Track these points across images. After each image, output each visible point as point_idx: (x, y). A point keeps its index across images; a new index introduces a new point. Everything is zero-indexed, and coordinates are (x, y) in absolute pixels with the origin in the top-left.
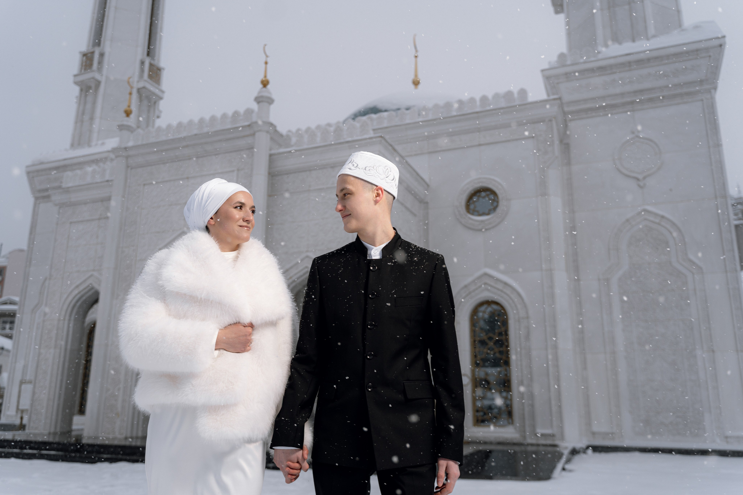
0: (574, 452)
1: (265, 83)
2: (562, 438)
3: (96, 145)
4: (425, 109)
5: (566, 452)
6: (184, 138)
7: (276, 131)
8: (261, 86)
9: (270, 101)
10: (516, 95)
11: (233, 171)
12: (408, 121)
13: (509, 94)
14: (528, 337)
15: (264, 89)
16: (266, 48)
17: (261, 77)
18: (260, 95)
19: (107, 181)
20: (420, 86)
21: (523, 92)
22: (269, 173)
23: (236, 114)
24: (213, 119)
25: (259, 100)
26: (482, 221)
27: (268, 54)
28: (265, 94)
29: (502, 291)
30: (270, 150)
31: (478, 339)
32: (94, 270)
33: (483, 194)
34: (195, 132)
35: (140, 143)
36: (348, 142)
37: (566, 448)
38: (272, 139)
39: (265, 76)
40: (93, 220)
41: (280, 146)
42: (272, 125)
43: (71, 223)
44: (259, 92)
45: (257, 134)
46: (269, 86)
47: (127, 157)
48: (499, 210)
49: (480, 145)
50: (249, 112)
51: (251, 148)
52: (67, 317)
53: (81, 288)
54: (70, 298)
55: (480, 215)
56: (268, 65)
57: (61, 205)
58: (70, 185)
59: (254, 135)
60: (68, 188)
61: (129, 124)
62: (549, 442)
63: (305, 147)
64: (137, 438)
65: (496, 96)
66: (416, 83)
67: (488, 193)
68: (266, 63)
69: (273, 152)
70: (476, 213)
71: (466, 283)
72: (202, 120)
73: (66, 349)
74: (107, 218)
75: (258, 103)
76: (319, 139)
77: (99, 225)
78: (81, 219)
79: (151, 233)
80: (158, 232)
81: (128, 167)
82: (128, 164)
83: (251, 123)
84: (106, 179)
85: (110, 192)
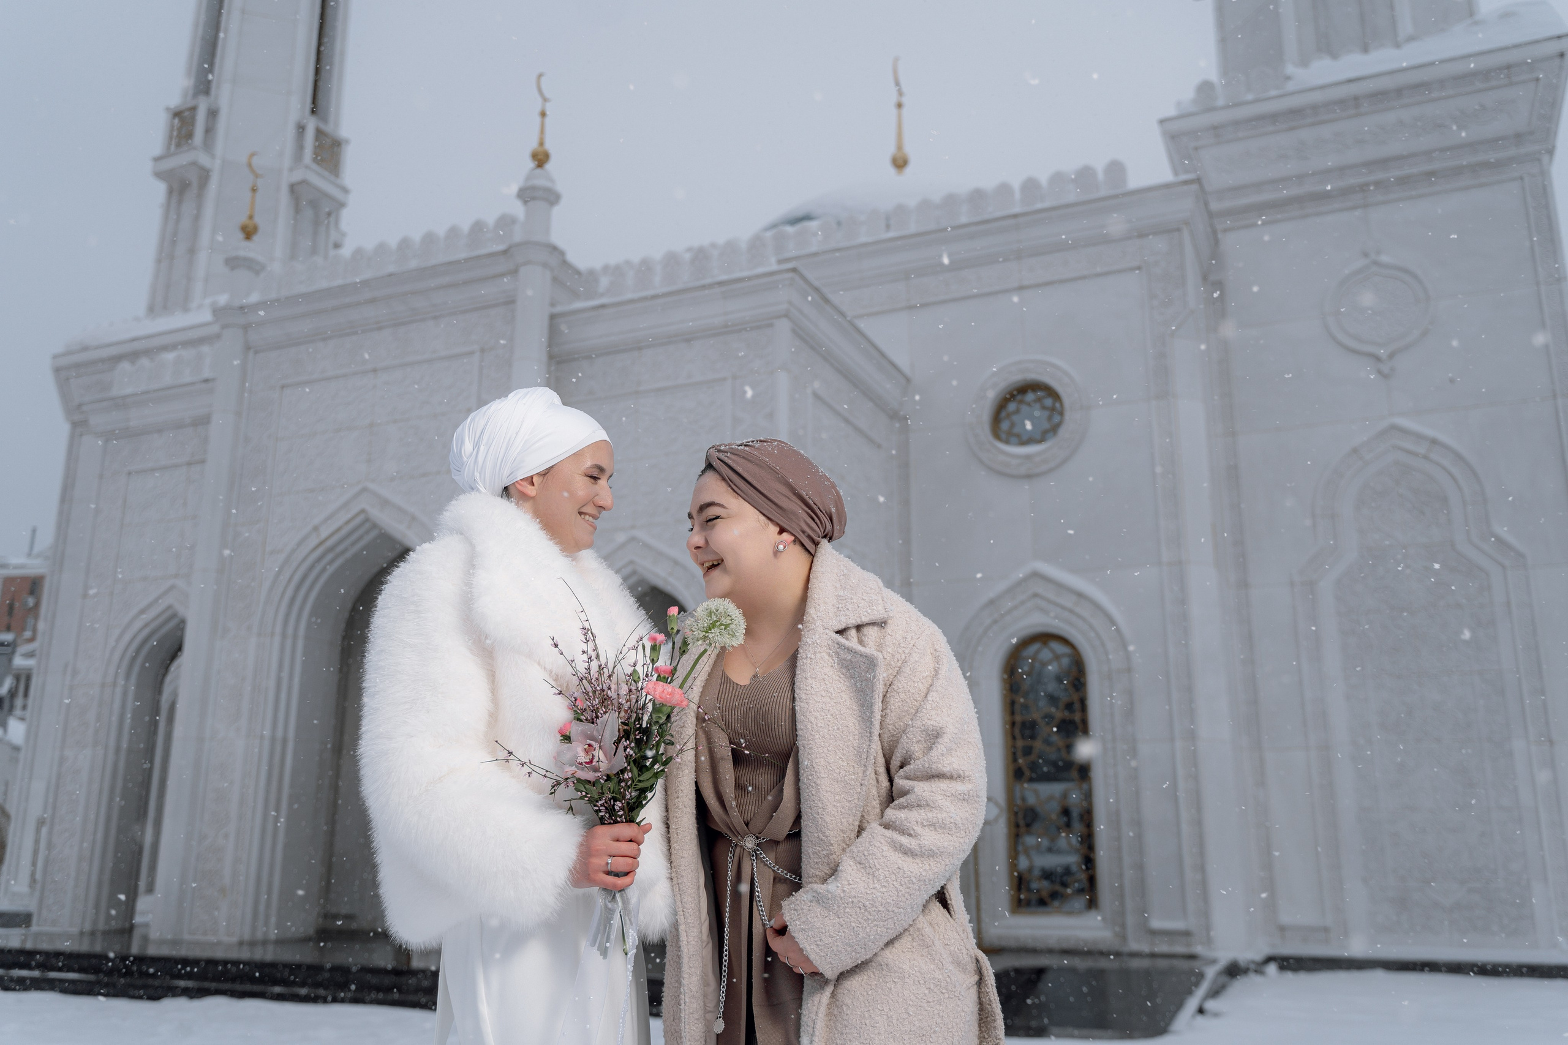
0: (1234, 971)
1: (541, 159)
2: (1209, 941)
4: (901, 209)
5: (1211, 972)
6: (365, 283)
7: (565, 263)
8: (531, 164)
9: (552, 198)
10: (1101, 176)
11: (472, 353)
12: (863, 239)
13: (1085, 174)
14: (1130, 714)
15: (539, 171)
16: (543, 79)
17: (533, 144)
18: (531, 184)
19: (206, 381)
20: (908, 170)
21: (1116, 169)
22: (551, 357)
23: (478, 227)
24: (429, 238)
25: (527, 195)
26: (1028, 457)
27: (547, 95)
28: (541, 182)
29: (1071, 611)
30: (553, 305)
31: (1018, 718)
32: (176, 576)
33: (1030, 396)
34: (391, 268)
35: (273, 295)
36: (721, 284)
37: (1214, 961)
38: (555, 280)
39: (541, 144)
40: (176, 466)
41: (576, 295)
42: (554, 249)
43: (130, 473)
44: (528, 178)
45: (523, 271)
46: (548, 166)
47: (246, 328)
48: (1063, 432)
49: (1022, 288)
50: (506, 222)
51: (510, 302)
52: (122, 680)
53: (151, 615)
54: (127, 637)
55: (1023, 445)
56: (547, 120)
57: (109, 436)
58: (129, 390)
59: (514, 272)
60: (124, 397)
61: (251, 255)
62: (1179, 949)
63: (629, 296)
64: (265, 943)
65: (1058, 178)
66: (900, 163)
67: (1041, 394)
68: (543, 114)
69: (558, 309)
70: (1014, 439)
71: (992, 594)
72: (405, 243)
73: (118, 749)
74: (203, 462)
75: (525, 202)
76: (658, 279)
77: (187, 478)
78: (150, 466)
79: (296, 493)
80: (312, 491)
81: (249, 348)
82: (247, 343)
83: (510, 247)
84: (204, 377)
85: (211, 405)
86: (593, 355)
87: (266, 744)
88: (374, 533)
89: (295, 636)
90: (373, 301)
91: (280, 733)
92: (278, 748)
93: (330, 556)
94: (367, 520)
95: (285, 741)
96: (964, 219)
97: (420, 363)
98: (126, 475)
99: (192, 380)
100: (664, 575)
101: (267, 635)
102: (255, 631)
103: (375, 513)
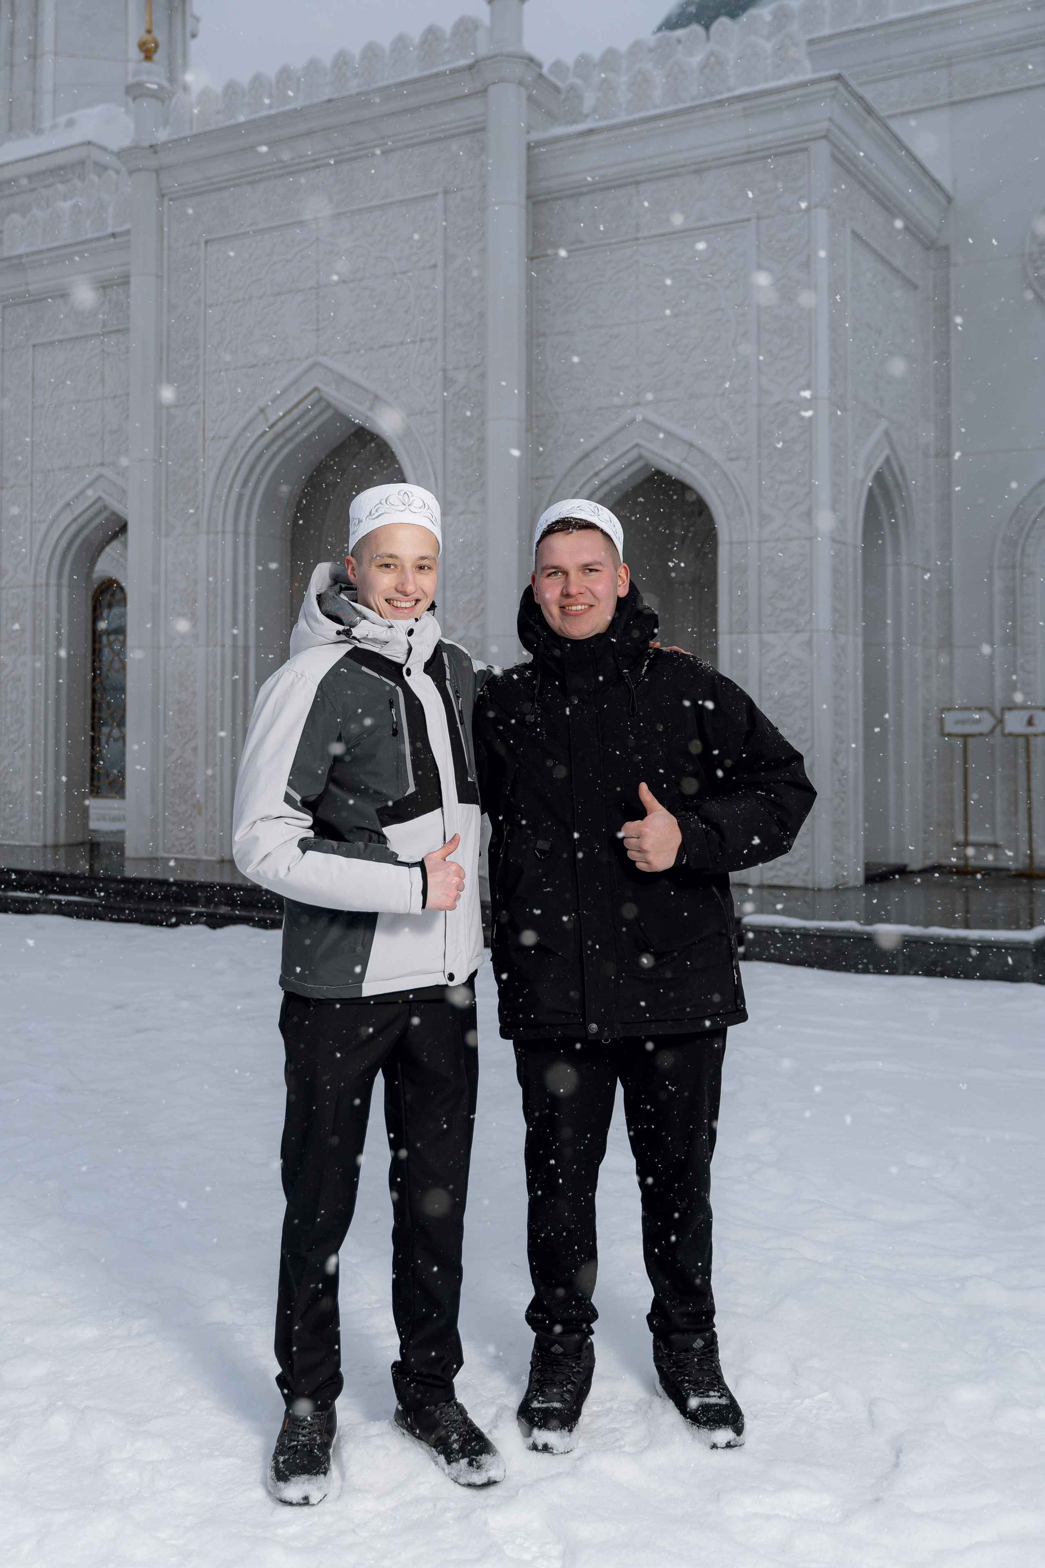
3: (54, 127)
6: (299, 111)
7: (540, 75)
11: (434, 196)
19: (114, 235)
22: (528, 197)
23: (432, 35)
24: (371, 51)
30: (528, 132)
32: (102, 465)
34: (327, 93)
36: (740, 98)
38: (531, 98)
40: (86, 337)
41: (553, 118)
42: (529, 60)
43: (34, 346)
45: (492, 90)
50: (467, 27)
51: (478, 129)
52: (53, 581)
53: (78, 509)
54: (55, 534)
57: (8, 302)
58: (22, 250)
59: (483, 93)
60: (20, 256)
63: (623, 118)
69: (535, 136)
72: (342, 59)
76: (657, 94)
77: (103, 350)
78: (58, 337)
79: (235, 369)
80: (253, 366)
81: (163, 196)
82: (160, 189)
83: (477, 62)
84: (110, 230)
85: (123, 265)
86: (577, 193)
87: (228, 651)
88: (328, 414)
89: (247, 534)
90: (309, 133)
92: (240, 657)
93: (281, 441)
94: (321, 399)
95: (246, 648)
97: (371, 209)
98: (31, 348)
99: (95, 235)
100: (677, 461)
101: (217, 533)
102: (204, 527)
103: (333, 393)
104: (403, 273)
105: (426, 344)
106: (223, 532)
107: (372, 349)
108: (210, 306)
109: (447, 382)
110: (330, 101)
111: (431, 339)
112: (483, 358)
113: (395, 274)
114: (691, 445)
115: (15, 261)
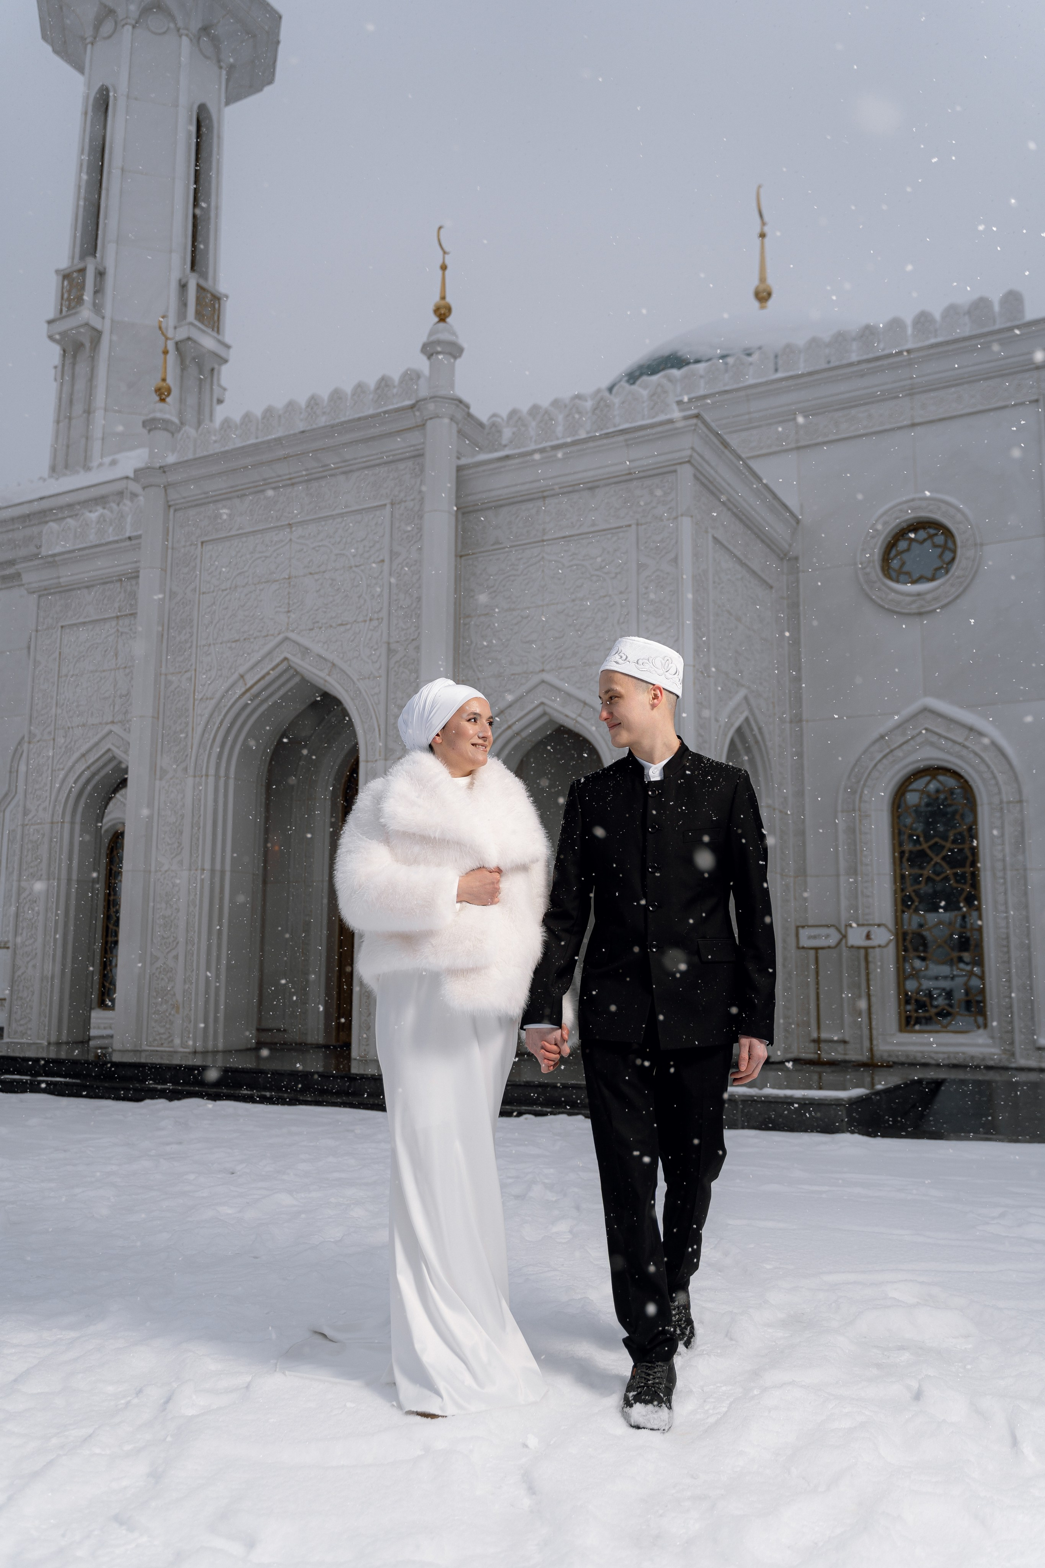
1: (443, 313)
3: (101, 465)
4: (789, 349)
6: (278, 440)
7: (469, 415)
8: (434, 319)
9: (455, 351)
10: (997, 308)
11: (382, 506)
12: (750, 381)
13: (981, 305)
14: (1020, 842)
15: (442, 325)
16: (442, 233)
17: (434, 299)
18: (434, 338)
19: (130, 538)
20: (770, 303)
21: (1013, 299)
22: (458, 508)
23: (384, 383)
24: (337, 396)
25: (429, 350)
26: (919, 595)
27: (446, 247)
28: (445, 336)
29: (962, 745)
30: (458, 458)
31: (908, 847)
32: (113, 722)
33: (920, 534)
34: (301, 426)
35: (190, 456)
36: (622, 432)
38: (461, 432)
39: (443, 298)
40: (105, 620)
41: (479, 447)
42: (459, 402)
43: (62, 627)
44: (431, 334)
45: (429, 424)
46: (450, 320)
47: (166, 487)
48: (955, 570)
49: (913, 425)
50: (411, 377)
51: (418, 455)
52: (68, 818)
53: (91, 758)
54: (71, 780)
55: (914, 582)
56: (447, 272)
57: (43, 592)
58: (58, 550)
59: (422, 426)
60: (54, 556)
61: (167, 416)
63: (533, 446)
64: (215, 1052)
65: (952, 311)
66: (763, 296)
67: (932, 531)
68: (444, 268)
69: (463, 461)
70: (902, 577)
71: (882, 730)
72: (313, 401)
73: (69, 880)
74: (134, 615)
75: (430, 356)
76: (560, 429)
77: (118, 630)
78: (82, 620)
79: (221, 643)
80: (236, 641)
81: (170, 506)
82: (168, 502)
83: (417, 402)
84: (127, 535)
85: (136, 562)
86: (498, 505)
87: (207, 874)
88: (297, 679)
89: (227, 776)
90: (285, 458)
91: (218, 867)
92: (217, 879)
93: (257, 700)
94: (290, 667)
95: (223, 872)
96: (854, 358)
97: (332, 517)
98: (60, 628)
99: (116, 538)
100: (573, 716)
101: (202, 776)
102: (191, 771)
103: (297, 661)
104: (356, 566)
105: (375, 623)
106: (207, 775)
107: (331, 626)
108: (204, 593)
109: (390, 651)
110: (303, 432)
111: (378, 619)
112: (419, 633)
113: (351, 567)
114: (585, 704)
115: (50, 559)
